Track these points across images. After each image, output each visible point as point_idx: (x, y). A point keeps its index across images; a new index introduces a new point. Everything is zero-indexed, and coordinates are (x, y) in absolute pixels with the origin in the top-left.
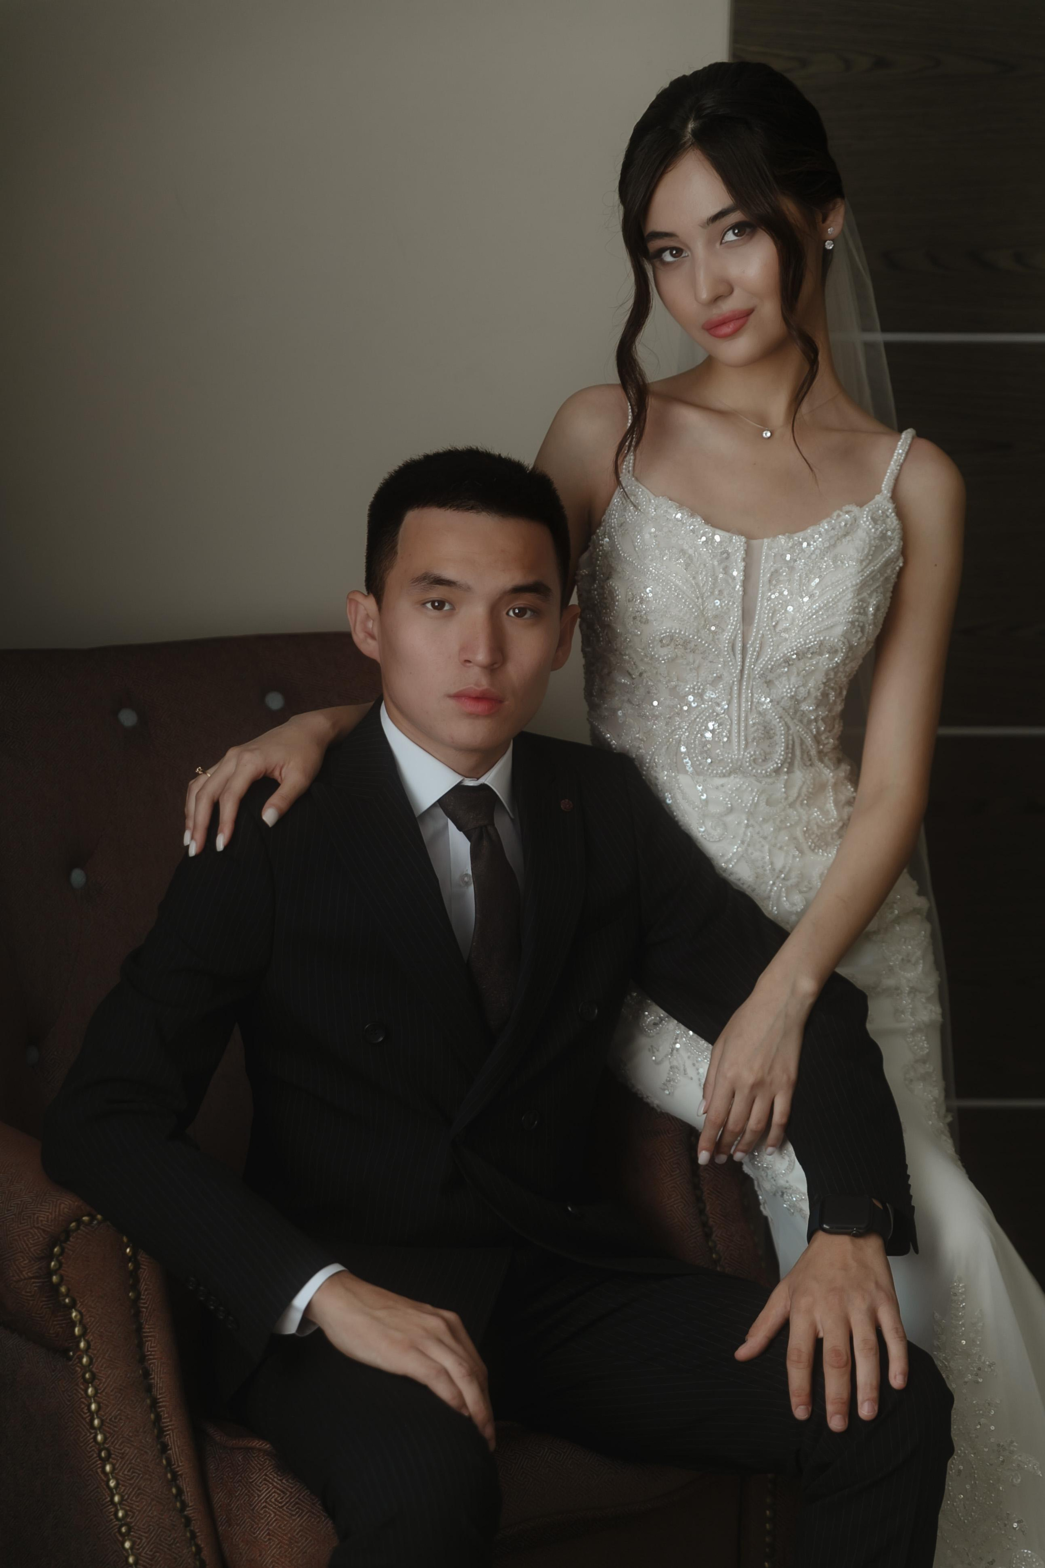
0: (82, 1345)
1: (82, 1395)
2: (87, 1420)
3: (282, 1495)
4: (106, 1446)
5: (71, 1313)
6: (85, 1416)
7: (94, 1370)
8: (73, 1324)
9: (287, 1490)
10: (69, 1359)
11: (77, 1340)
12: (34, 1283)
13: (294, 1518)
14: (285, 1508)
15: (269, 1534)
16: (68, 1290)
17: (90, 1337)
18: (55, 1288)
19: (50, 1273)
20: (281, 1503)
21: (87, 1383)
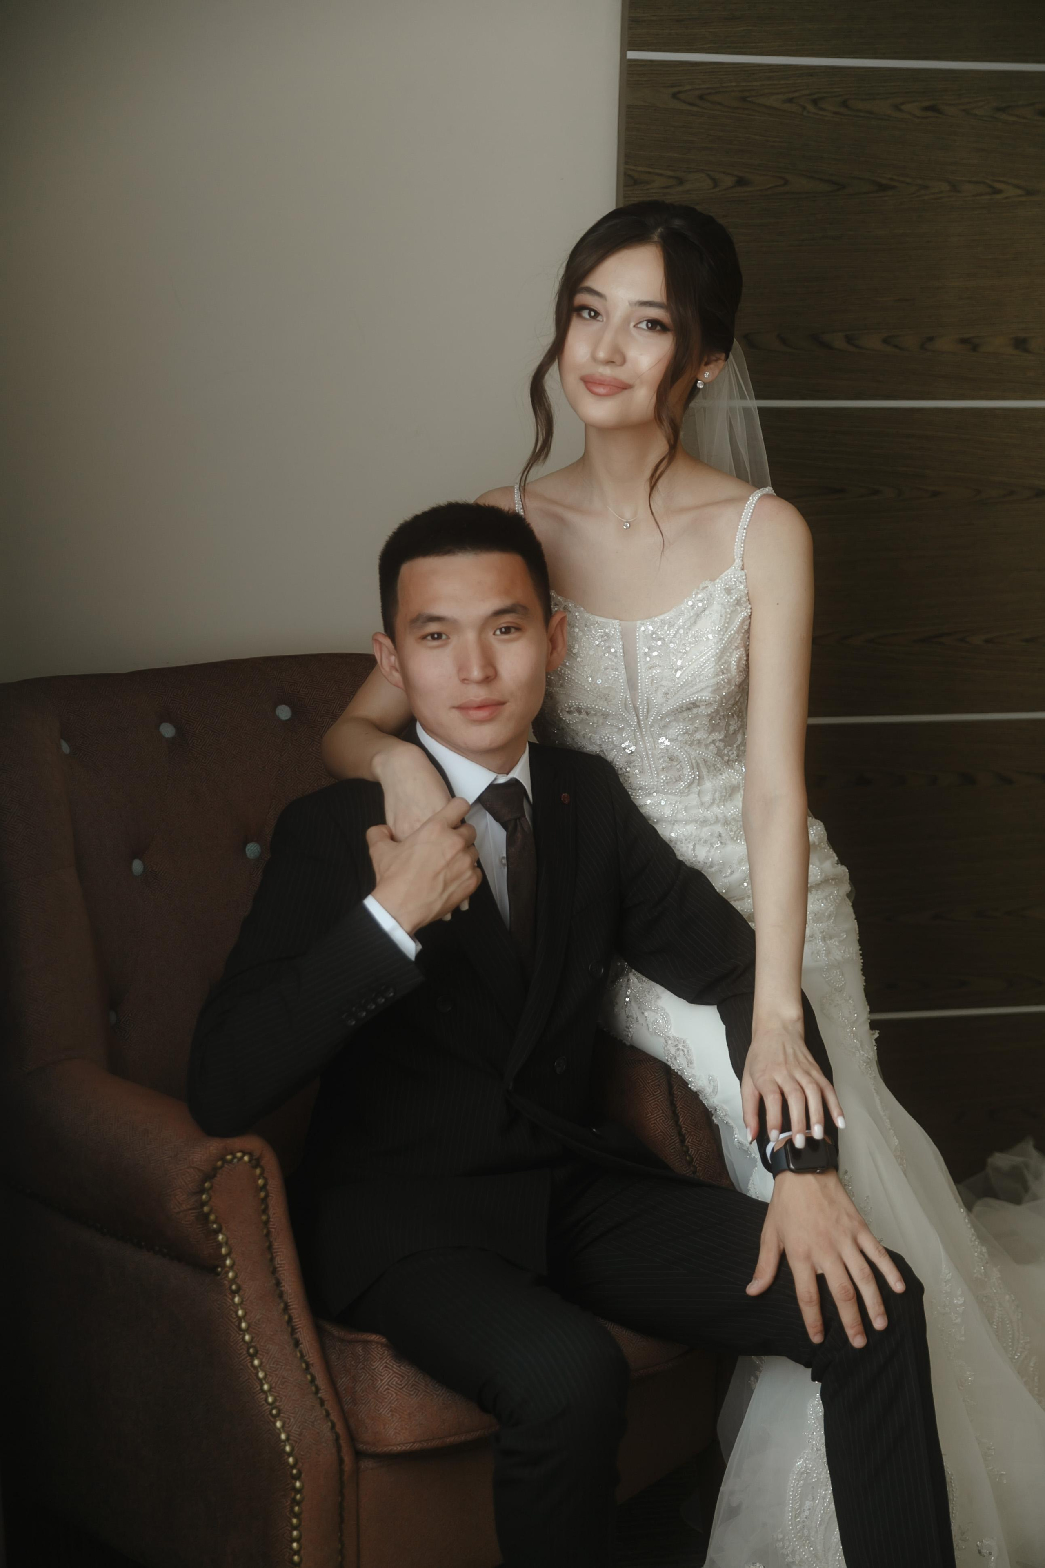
0: (228, 1262)
1: (230, 1303)
2: (236, 1324)
3: (402, 1378)
4: (253, 1344)
5: (218, 1236)
6: (234, 1321)
7: (238, 1282)
8: (220, 1245)
9: (406, 1375)
10: (218, 1274)
11: (224, 1258)
12: (192, 1213)
13: (412, 1397)
14: (404, 1389)
15: (391, 1411)
16: (217, 1218)
17: (233, 1255)
18: (207, 1216)
19: (203, 1204)
20: (401, 1385)
21: (234, 1293)
